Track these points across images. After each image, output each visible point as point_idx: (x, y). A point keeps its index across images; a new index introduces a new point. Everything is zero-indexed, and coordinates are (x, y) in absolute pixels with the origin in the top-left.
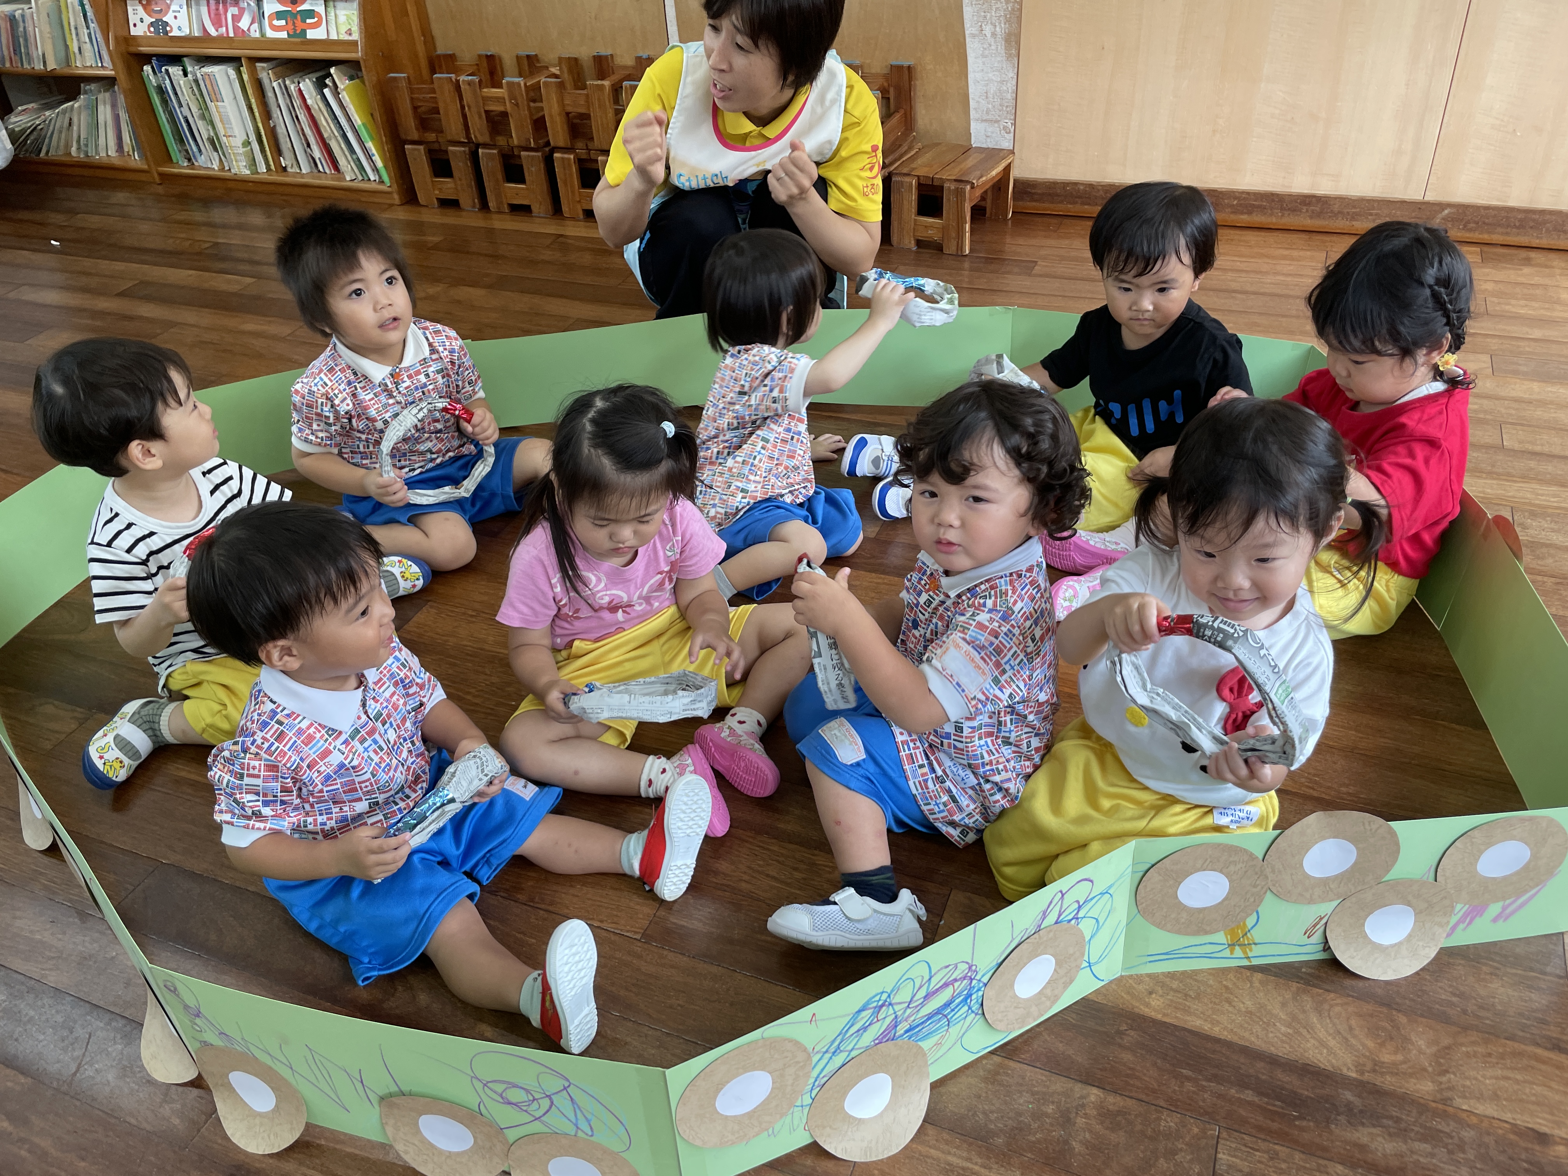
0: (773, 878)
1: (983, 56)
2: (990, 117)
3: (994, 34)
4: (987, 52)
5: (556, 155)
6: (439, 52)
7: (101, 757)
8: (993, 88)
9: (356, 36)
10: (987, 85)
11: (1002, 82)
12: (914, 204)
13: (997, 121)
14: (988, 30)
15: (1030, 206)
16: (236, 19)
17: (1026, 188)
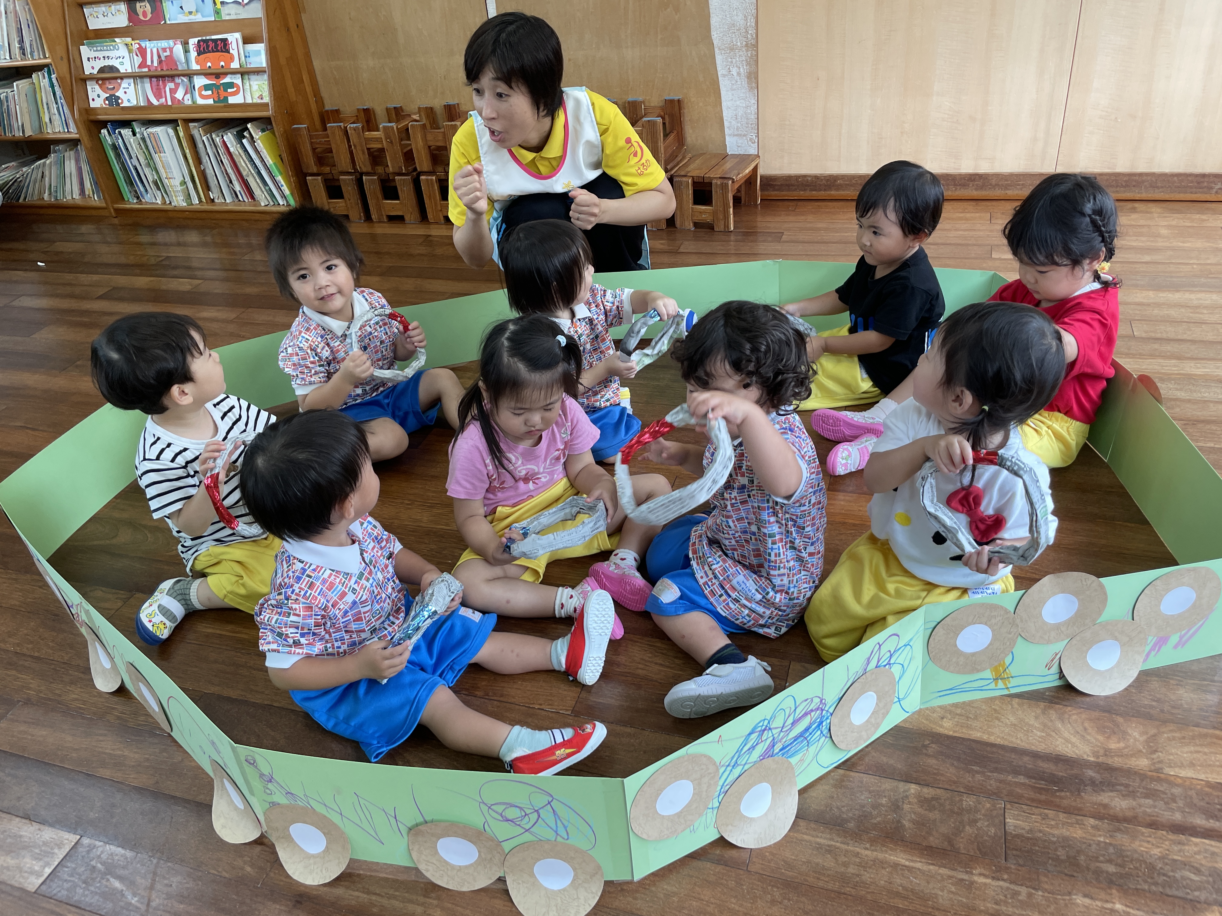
0: (661, 665)
1: (733, 90)
2: (740, 132)
3: (739, 74)
4: (735, 87)
5: (422, 177)
6: (327, 108)
7: (150, 621)
8: (740, 112)
9: (267, 99)
10: (736, 110)
11: (747, 107)
12: (691, 196)
13: (745, 135)
14: (734, 71)
15: (773, 194)
16: (173, 91)
17: (769, 182)
